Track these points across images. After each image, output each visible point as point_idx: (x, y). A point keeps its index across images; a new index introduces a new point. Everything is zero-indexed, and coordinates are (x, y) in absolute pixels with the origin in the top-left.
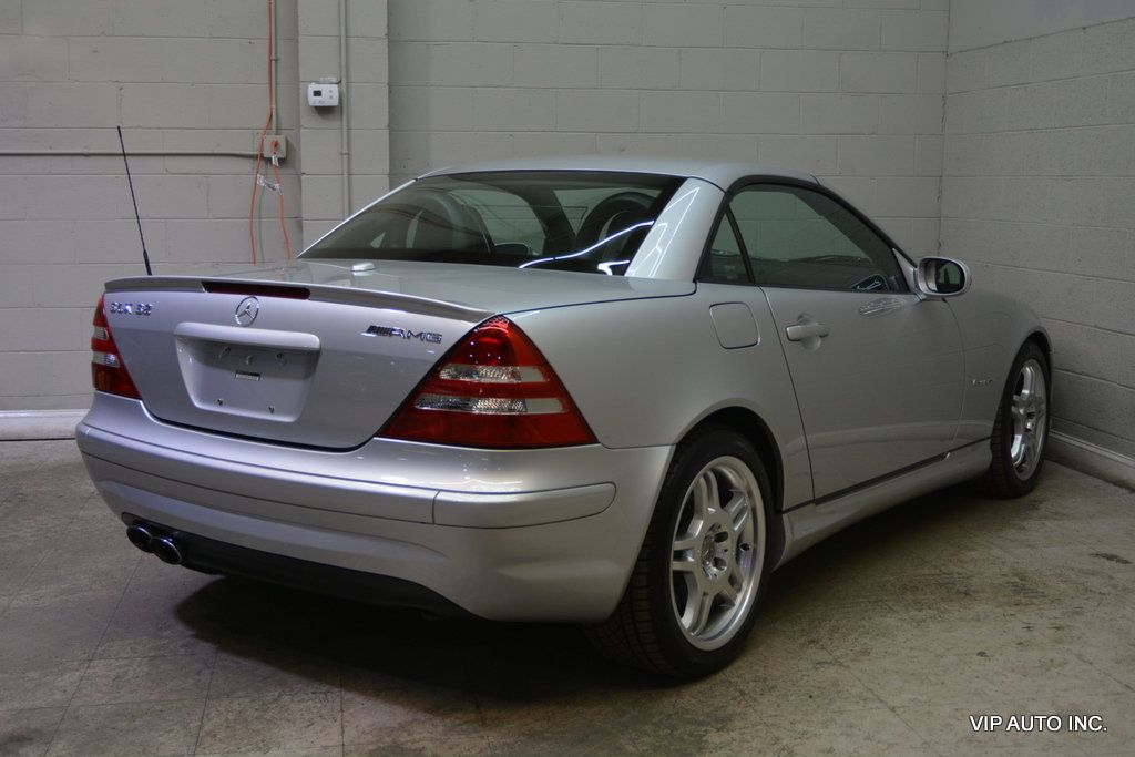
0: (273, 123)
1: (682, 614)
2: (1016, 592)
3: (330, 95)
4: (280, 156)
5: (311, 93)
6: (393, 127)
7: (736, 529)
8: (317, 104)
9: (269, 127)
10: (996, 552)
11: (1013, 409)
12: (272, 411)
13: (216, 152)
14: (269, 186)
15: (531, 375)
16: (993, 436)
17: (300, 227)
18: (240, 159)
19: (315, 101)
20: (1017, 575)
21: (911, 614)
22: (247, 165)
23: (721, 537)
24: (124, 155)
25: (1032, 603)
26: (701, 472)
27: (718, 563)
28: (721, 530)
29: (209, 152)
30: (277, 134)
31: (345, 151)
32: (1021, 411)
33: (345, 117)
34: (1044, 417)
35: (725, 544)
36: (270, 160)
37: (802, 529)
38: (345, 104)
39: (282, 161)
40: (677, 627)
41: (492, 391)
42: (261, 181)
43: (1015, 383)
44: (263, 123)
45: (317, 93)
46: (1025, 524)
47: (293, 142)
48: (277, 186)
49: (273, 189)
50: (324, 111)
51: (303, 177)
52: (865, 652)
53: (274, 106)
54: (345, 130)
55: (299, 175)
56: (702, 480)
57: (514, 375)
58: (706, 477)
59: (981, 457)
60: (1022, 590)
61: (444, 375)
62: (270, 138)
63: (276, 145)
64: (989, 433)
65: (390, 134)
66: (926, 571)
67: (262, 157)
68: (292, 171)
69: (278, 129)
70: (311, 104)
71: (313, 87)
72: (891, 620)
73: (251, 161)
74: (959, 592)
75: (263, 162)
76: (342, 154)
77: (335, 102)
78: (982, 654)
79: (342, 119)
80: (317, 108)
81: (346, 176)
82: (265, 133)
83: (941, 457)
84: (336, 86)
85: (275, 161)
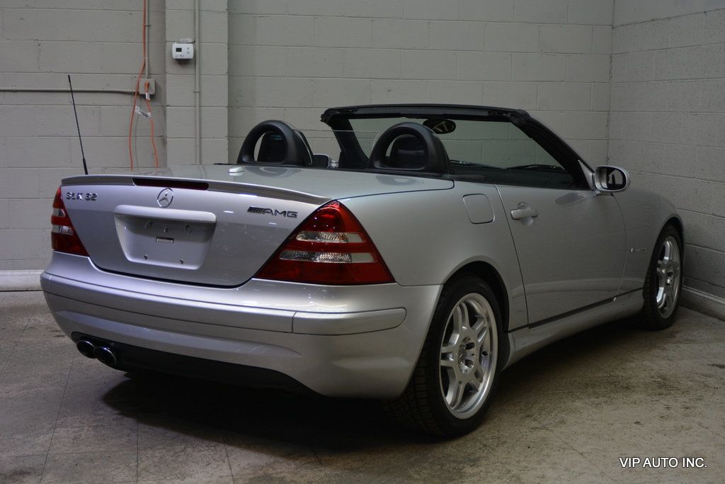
0: (145, 70)
1: (446, 395)
2: (660, 388)
3: (187, 51)
4: (152, 93)
5: (174, 50)
6: (231, 74)
7: (479, 341)
8: (179, 57)
9: (143, 73)
10: (647, 363)
11: (658, 269)
12: (182, 262)
13: (105, 90)
14: (144, 114)
15: (354, 238)
16: (644, 288)
17: (164, 143)
18: (122, 96)
19: (176, 55)
20: (659, 377)
21: (591, 400)
22: (127, 100)
23: (470, 346)
24: (72, 92)
25: (670, 394)
26: (458, 303)
27: (468, 363)
28: (470, 341)
29: (101, 89)
30: (149, 78)
31: (197, 90)
32: (664, 271)
33: (197, 66)
34: (679, 276)
35: (473, 350)
36: (144, 96)
37: (521, 343)
38: (197, 56)
39: (152, 97)
40: (443, 402)
41: (329, 248)
42: (138, 110)
43: (659, 252)
44: (140, 72)
45: (179, 50)
46: (666, 346)
47: (160, 83)
48: (149, 114)
49: (147, 116)
50: (183, 62)
51: (168, 108)
52: (563, 422)
53: (146, 58)
54: (197, 73)
55: (164, 107)
56: (458, 308)
57: (343, 238)
58: (461, 306)
59: (636, 301)
60: (663, 386)
61: (299, 238)
62: (144, 81)
63: (148, 85)
64: (642, 286)
65: (229, 79)
66: (600, 375)
67: (138, 93)
68: (158, 104)
69: (149, 74)
70: (174, 57)
71: (175, 46)
72: (578, 404)
73: (130, 96)
74: (622, 387)
75: (139, 97)
76: (195, 92)
77: (191, 56)
78: (637, 423)
79: (195, 68)
80: (177, 60)
81: (198, 107)
82: (140, 77)
83: (610, 300)
84: (192, 45)
85: (147, 97)
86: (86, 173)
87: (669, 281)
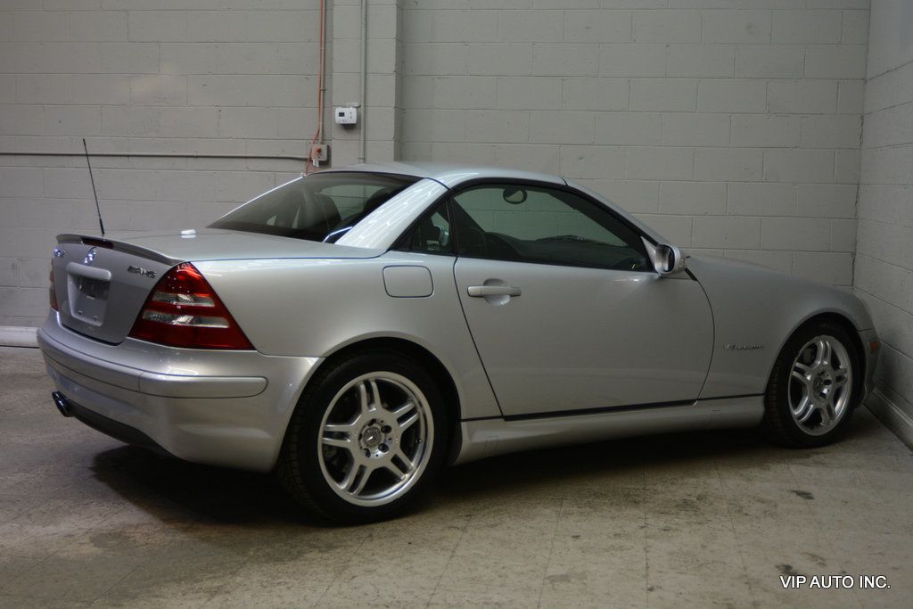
0: (321, 136)
3: (351, 116)
5: (337, 115)
6: (398, 139)
8: (341, 122)
9: (316, 138)
11: (796, 374)
12: (94, 319)
13: (280, 156)
15: (208, 304)
16: (766, 395)
18: (297, 162)
19: (339, 120)
22: (302, 165)
26: (360, 378)
27: (384, 448)
29: (276, 156)
30: (322, 143)
31: (361, 156)
32: (809, 377)
33: (362, 131)
38: (361, 122)
39: (323, 163)
41: (186, 311)
44: (314, 137)
45: (342, 114)
50: (348, 127)
53: (321, 124)
54: (362, 139)
57: (196, 300)
59: (748, 410)
61: (155, 298)
62: (317, 147)
63: (319, 151)
64: (761, 392)
65: (395, 144)
67: (310, 160)
69: (323, 140)
70: (337, 122)
71: (339, 110)
75: (310, 164)
76: (360, 159)
77: (353, 121)
79: (360, 133)
80: (341, 125)
82: (314, 143)
83: (689, 402)
84: (355, 109)
85: (315, 163)
86: (103, 233)
87: (825, 391)
